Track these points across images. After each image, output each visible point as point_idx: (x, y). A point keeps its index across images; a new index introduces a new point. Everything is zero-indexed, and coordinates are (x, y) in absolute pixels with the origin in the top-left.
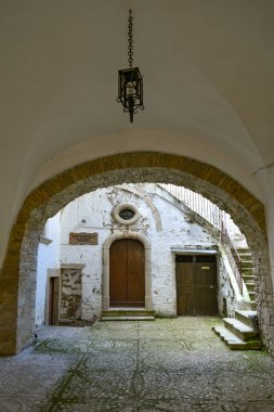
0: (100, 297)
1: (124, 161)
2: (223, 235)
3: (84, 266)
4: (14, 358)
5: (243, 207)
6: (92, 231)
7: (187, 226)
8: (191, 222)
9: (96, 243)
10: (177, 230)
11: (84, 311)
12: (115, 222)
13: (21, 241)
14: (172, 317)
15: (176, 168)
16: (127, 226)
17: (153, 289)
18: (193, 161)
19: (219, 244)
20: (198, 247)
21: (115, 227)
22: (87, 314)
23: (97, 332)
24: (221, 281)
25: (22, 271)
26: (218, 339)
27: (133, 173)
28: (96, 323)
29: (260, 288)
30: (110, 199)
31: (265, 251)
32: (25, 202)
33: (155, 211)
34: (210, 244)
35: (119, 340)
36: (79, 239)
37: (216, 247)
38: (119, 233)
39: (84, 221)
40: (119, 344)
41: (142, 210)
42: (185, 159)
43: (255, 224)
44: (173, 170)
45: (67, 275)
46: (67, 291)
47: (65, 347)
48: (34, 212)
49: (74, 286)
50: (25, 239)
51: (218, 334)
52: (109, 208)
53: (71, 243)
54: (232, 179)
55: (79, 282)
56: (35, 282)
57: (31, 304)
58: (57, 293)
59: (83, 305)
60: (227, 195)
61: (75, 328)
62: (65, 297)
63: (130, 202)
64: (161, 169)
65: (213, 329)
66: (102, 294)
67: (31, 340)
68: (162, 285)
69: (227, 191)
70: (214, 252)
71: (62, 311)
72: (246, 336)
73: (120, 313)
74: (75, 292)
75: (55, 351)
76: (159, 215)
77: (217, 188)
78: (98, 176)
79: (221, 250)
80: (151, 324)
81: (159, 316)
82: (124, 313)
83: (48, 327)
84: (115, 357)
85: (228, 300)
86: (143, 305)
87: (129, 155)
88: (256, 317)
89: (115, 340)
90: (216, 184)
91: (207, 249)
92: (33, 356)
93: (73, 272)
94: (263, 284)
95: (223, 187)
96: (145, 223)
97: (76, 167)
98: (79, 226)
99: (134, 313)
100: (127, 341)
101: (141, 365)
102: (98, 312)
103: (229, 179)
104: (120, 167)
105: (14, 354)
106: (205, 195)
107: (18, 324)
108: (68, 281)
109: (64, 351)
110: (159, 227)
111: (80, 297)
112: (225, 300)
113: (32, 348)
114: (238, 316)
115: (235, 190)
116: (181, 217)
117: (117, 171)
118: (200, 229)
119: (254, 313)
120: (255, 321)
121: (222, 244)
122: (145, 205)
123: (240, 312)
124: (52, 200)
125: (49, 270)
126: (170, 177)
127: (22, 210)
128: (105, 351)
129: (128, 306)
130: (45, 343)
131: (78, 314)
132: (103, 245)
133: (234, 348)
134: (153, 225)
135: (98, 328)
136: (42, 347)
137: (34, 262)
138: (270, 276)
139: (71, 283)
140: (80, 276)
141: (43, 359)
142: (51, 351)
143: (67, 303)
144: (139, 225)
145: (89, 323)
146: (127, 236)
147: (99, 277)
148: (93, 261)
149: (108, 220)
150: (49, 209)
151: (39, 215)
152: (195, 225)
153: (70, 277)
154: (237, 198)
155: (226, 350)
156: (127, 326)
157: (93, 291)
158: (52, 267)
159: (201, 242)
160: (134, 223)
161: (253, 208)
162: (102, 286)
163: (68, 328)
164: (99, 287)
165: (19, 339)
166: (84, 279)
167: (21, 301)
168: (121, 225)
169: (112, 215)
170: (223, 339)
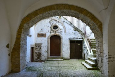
0: (47, 53)
1: (56, 7)
2: (85, 34)
3: (42, 44)
4: (19, 73)
5: (95, 24)
6: (45, 33)
7: (74, 32)
8: (75, 30)
9: (46, 37)
10: (71, 33)
11: (42, 57)
12: (52, 30)
13: (21, 35)
14: (68, 59)
15: (73, 10)
16: (55, 31)
17: (63, 51)
18: (79, 8)
19: (83, 37)
20: (77, 38)
21: (52, 32)
22: (43, 58)
23: (46, 64)
24: (84, 49)
25: (21, 45)
26: (83, 66)
27: (59, 12)
28: (46, 61)
29: (98, 51)
30: (50, 23)
31: (101, 39)
32: (22, 21)
33: (64, 27)
34: (81, 37)
35: (53, 66)
36: (41, 35)
37: (82, 38)
38: (53, 34)
39: (42, 30)
40: (53, 68)
41: (60, 26)
42: (76, 7)
43: (99, 30)
44: (72, 11)
45: (37, 47)
46: (37, 52)
47: (36, 69)
48: (25, 25)
49: (39, 50)
50: (22, 34)
51: (83, 65)
52: (50, 26)
53: (38, 37)
54: (92, 14)
55: (41, 49)
56: (26, 49)
57: (25, 55)
58: (34, 52)
59: (42, 56)
60: (90, 20)
61: (39, 63)
62: (36, 53)
63: (57, 24)
64: (68, 10)
65: (81, 63)
66: (48, 52)
67: (25, 67)
68: (66, 50)
69: (90, 18)
70: (82, 40)
71: (35, 58)
72: (93, 66)
73: (53, 58)
74: (39, 52)
75: (33, 70)
76: (65, 28)
77: (87, 17)
78: (47, 13)
79: (84, 39)
80: (62, 61)
81: (65, 59)
82: (54, 58)
83: (31, 63)
84: (52, 72)
85: (86, 54)
86: (60, 56)
87: (57, 5)
88: (96, 59)
89: (52, 67)
90: (86, 16)
91: (80, 39)
92: (26, 72)
93: (39, 46)
94: (99, 49)
95: (89, 17)
96: (61, 31)
97: (39, 9)
98: (40, 31)
99: (57, 58)
100: (56, 67)
101: (60, 75)
102: (46, 58)
103: (91, 14)
104: (54, 9)
105: (19, 72)
106: (82, 20)
107: (20, 62)
108: (37, 48)
109: (36, 71)
110: (65, 32)
111: (41, 53)
112: (85, 54)
113: (25, 69)
114: (89, 59)
115: (93, 18)
116: (72, 29)
117: (53, 11)
118: (78, 32)
119: (95, 58)
120: (96, 61)
121: (84, 37)
122: (61, 25)
123: (90, 58)
124: (31, 21)
125: (31, 45)
126: (71, 13)
127: (21, 24)
128: (49, 70)
129: (55, 56)
130: (30, 68)
131: (40, 58)
132: (48, 37)
133: (89, 69)
134: (63, 31)
135: (46, 63)
136: (29, 69)
137: (26, 42)
138: (103, 47)
139: (38, 49)
140: (41, 47)
141: (29, 73)
142: (32, 70)
143: (37, 55)
144: (59, 31)
145: (44, 61)
146: (55, 34)
147: (47, 47)
148: (45, 42)
149: (49, 29)
150: (30, 24)
151: (27, 26)
152: (76, 31)
153: (38, 47)
154: (93, 20)
155: (86, 70)
156: (55, 62)
157: (45, 52)
158: (32, 44)
159: (78, 36)
160: (57, 31)
161: (99, 24)
162: (48, 50)
163: (37, 63)
164: (46, 50)
165: (21, 67)
166: (42, 48)
167: (21, 55)
168: (54, 31)
169: (51, 28)
170: (85, 66)
